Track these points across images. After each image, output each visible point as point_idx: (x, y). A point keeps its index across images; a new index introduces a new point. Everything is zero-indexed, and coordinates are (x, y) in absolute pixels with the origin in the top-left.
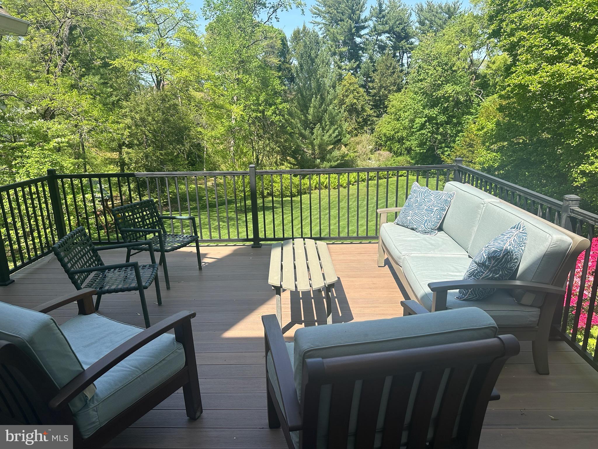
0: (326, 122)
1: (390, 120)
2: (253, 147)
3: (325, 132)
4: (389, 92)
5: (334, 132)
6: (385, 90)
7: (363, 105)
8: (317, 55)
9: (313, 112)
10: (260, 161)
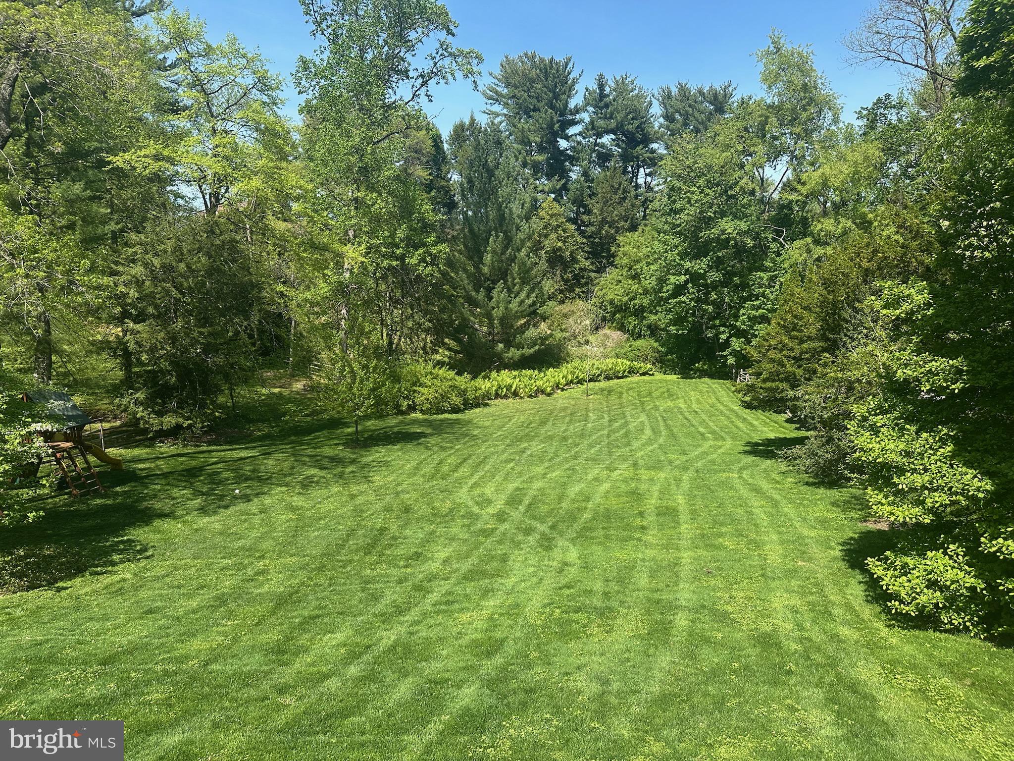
0: (514, 279)
1: (620, 278)
2: (382, 320)
3: (513, 296)
4: (618, 230)
5: (528, 297)
6: (610, 227)
7: (572, 252)
8: (498, 164)
9: (492, 260)
10: (394, 346)
